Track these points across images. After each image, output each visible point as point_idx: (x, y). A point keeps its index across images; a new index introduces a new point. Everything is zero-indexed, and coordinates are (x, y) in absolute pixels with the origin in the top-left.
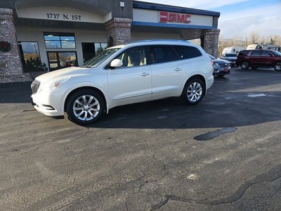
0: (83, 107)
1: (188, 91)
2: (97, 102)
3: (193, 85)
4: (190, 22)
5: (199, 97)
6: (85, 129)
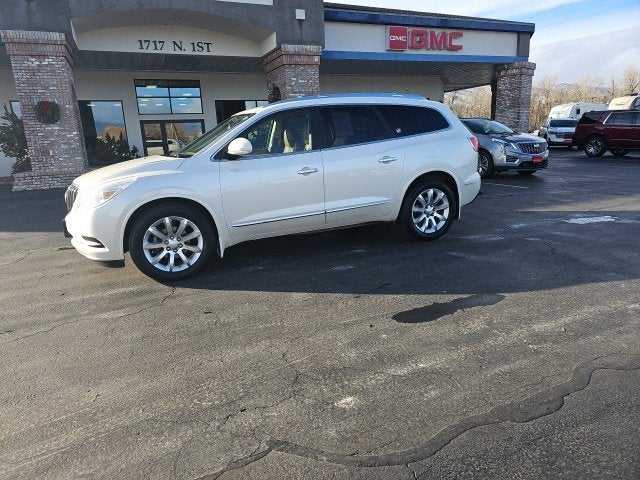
0: (166, 242)
1: (415, 209)
2: (197, 232)
3: (425, 196)
4: (460, 48)
5: (442, 223)
6: (165, 290)
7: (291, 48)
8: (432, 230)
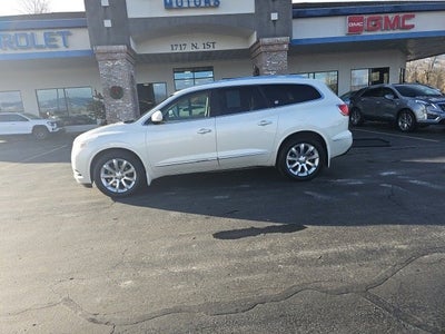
0: (115, 174)
2: (133, 169)
3: (298, 148)
4: (413, 26)
5: (313, 169)
7: (266, 40)
8: (305, 174)
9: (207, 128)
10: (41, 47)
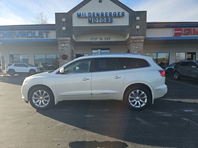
0: (39, 98)
2: (48, 96)
3: (135, 92)
5: (144, 104)
7: (133, 37)
8: (139, 107)
9: (87, 78)
10: (36, 37)
